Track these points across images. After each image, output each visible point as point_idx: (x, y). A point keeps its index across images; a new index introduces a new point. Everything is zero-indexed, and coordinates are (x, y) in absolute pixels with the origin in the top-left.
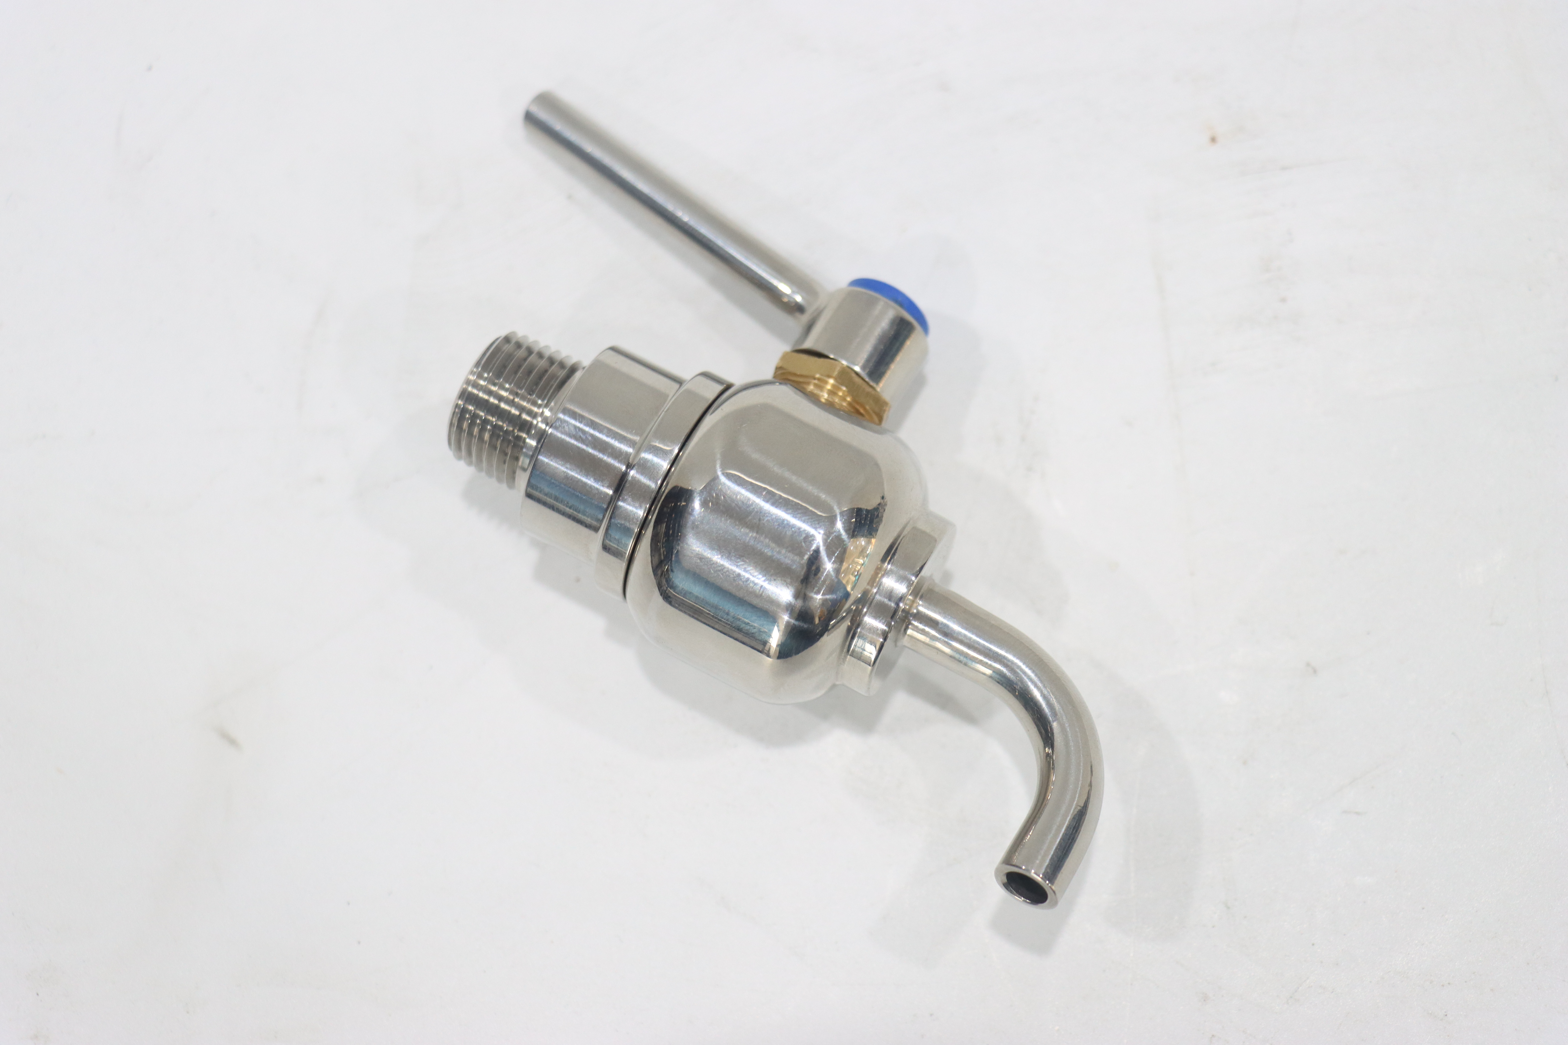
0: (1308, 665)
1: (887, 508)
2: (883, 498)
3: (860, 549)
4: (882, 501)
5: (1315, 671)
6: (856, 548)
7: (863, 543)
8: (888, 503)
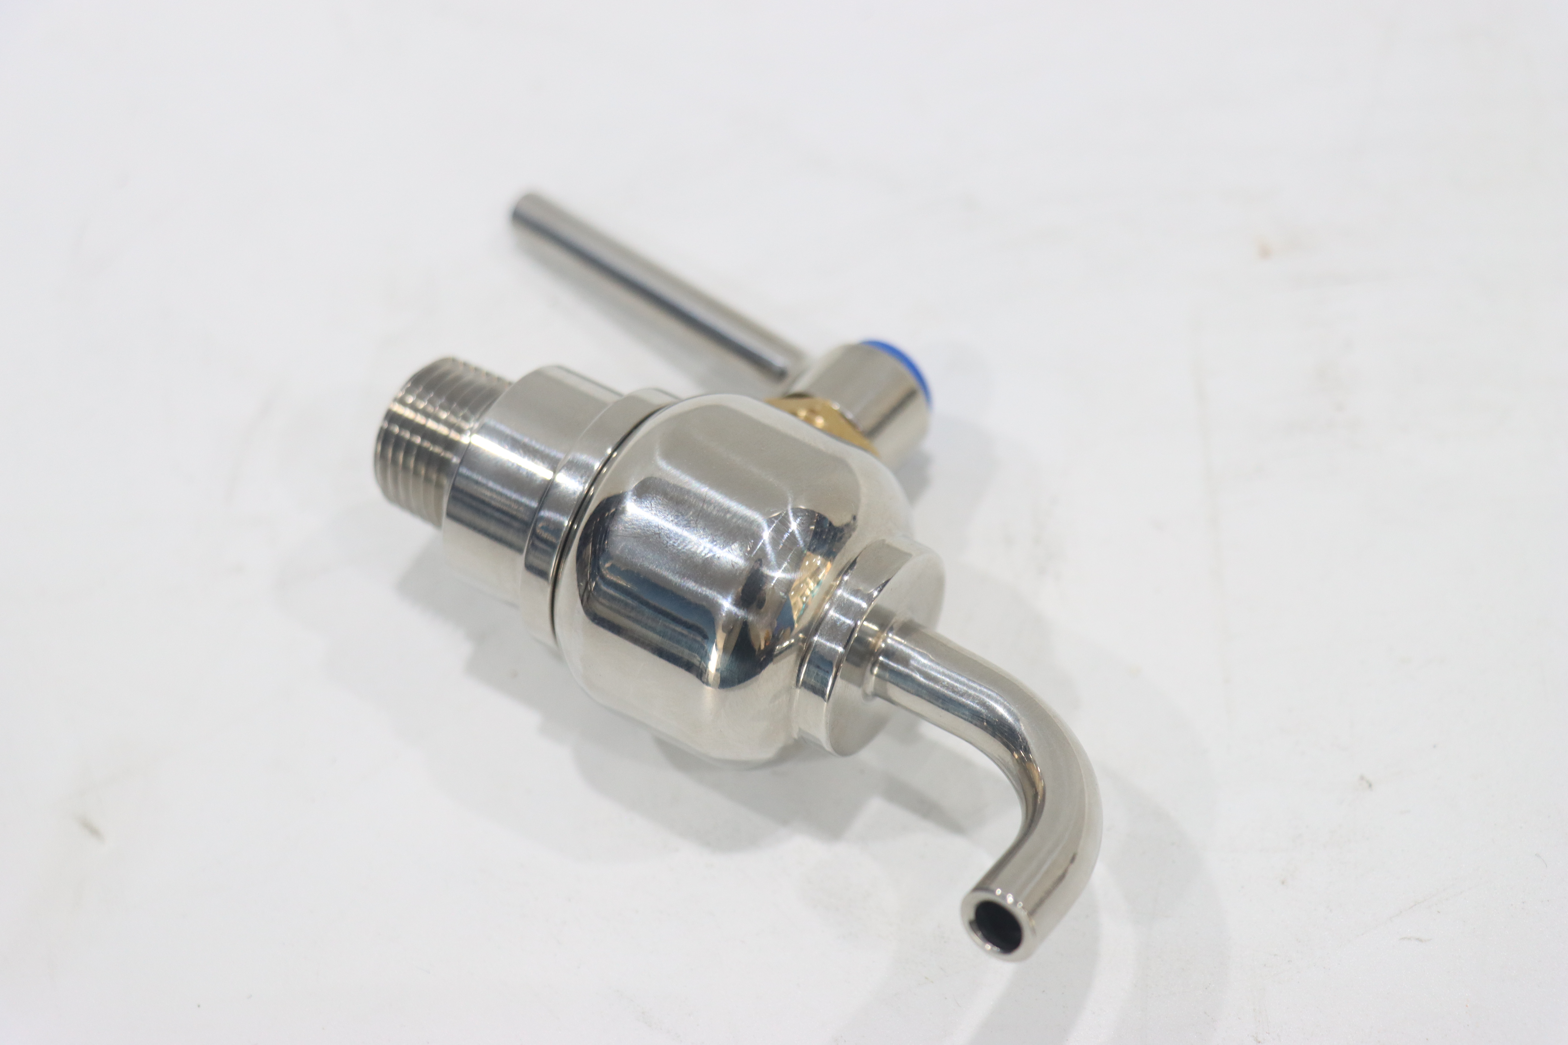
0: (1362, 778)
1: (855, 534)
2: (854, 518)
3: (813, 569)
4: (852, 522)
5: (1370, 786)
6: (811, 564)
7: (819, 563)
8: (858, 529)
